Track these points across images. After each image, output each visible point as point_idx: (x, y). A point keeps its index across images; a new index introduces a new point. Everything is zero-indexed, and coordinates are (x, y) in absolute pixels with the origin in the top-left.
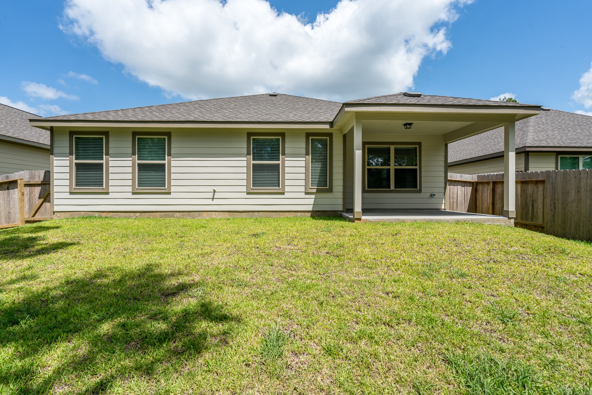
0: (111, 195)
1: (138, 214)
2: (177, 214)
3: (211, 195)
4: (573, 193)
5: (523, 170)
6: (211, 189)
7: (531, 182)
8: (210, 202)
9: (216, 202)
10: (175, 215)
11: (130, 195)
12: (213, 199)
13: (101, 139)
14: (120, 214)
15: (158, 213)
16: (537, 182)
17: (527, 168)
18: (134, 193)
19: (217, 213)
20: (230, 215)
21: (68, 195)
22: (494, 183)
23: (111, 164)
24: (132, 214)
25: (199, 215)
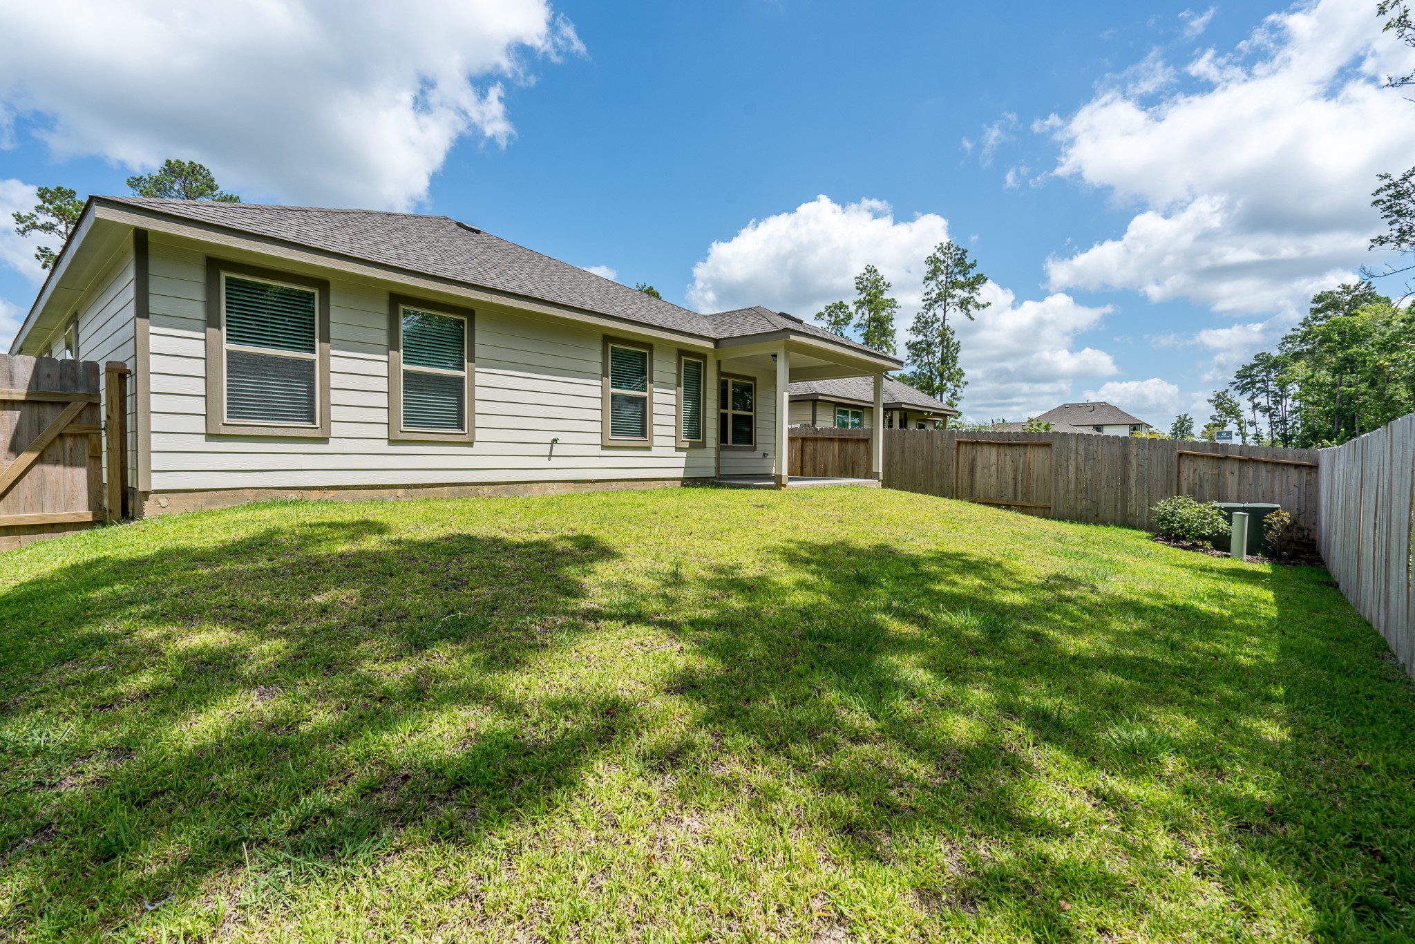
0: (333, 445)
1: (400, 492)
2: (485, 488)
3: (545, 450)
4: (898, 453)
5: (810, 423)
6: (549, 437)
7: (851, 440)
8: (543, 462)
9: (555, 462)
10: (480, 492)
11: (383, 446)
12: (550, 456)
13: (311, 296)
14: (356, 492)
15: (446, 489)
16: (858, 441)
17: (814, 422)
18: (392, 442)
19: (556, 485)
20: (575, 488)
21: (200, 443)
22: (803, 439)
23: (335, 364)
24: (386, 492)
25: (526, 490)
